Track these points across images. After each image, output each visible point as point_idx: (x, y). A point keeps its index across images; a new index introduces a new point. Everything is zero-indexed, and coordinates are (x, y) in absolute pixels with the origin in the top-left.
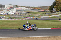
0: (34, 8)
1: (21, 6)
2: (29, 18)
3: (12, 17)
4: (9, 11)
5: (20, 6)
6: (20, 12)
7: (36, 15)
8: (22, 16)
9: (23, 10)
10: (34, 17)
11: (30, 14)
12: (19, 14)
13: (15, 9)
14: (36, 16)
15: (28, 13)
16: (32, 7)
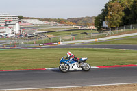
0: (60, 21)
1: (32, 18)
3: (11, 43)
4: (5, 30)
5: (28, 18)
6: (28, 31)
7: (64, 38)
8: (34, 41)
9: (36, 27)
10: (61, 43)
11: (50, 36)
12: (26, 36)
13: (17, 24)
14: (65, 40)
15: (47, 35)
16: (55, 20)
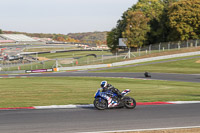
0: (57, 37)
1: (15, 33)
2: (40, 72)
5: (10, 33)
6: (9, 51)
8: (18, 66)
9: (21, 46)
10: (58, 69)
11: (42, 59)
12: (6, 58)
14: (64, 66)
15: (36, 57)
16: (50, 36)
